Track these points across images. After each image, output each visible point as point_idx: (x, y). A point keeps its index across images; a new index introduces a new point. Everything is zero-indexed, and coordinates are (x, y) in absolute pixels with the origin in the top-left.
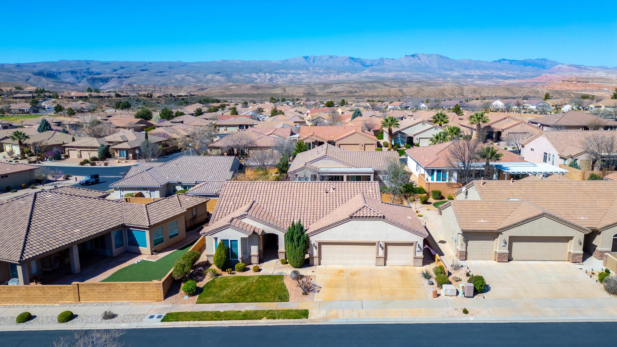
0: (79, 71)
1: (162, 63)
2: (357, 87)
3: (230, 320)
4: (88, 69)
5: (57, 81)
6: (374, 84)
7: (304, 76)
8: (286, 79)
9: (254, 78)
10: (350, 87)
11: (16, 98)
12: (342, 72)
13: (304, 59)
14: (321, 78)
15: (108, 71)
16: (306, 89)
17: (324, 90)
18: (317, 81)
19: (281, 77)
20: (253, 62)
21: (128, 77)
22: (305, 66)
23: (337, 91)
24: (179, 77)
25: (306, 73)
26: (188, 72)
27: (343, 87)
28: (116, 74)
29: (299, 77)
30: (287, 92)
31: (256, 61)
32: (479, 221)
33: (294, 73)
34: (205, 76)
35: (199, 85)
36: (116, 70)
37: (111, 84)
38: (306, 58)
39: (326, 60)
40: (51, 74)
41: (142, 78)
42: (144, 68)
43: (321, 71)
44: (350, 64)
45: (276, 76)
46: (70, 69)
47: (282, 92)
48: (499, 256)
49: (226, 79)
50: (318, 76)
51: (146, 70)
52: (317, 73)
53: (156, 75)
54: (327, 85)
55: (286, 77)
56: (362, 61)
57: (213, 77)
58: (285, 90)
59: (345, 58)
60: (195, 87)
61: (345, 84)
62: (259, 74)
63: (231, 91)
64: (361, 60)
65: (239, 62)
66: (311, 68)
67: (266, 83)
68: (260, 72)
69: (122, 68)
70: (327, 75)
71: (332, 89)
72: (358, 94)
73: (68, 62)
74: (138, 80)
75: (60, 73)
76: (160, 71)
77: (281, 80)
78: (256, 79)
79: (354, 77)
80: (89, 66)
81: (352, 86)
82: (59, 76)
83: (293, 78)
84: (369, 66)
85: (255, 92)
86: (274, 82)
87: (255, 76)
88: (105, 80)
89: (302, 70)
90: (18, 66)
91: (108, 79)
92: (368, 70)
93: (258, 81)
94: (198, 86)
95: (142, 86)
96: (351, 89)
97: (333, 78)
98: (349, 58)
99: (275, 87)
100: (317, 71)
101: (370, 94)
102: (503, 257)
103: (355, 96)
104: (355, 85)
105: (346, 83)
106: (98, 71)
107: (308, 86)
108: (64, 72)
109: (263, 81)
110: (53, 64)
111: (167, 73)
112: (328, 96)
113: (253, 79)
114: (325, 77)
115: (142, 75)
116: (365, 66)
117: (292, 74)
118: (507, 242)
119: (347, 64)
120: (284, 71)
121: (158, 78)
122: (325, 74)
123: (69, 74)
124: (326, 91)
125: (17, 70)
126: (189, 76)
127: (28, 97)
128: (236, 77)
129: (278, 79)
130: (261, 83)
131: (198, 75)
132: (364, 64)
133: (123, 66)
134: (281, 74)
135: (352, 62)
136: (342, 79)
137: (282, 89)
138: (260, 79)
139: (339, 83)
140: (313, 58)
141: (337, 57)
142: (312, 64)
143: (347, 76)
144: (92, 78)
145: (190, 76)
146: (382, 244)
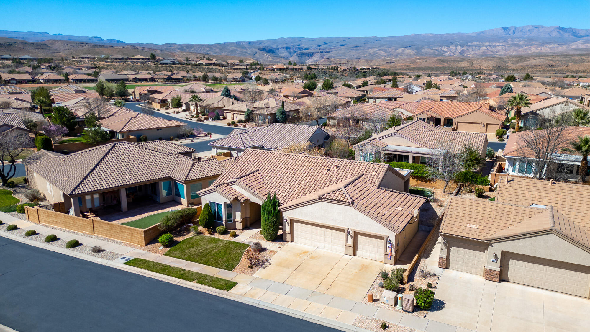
0: (292, 47)
1: (358, 38)
2: (560, 61)
3: (169, 275)
4: (299, 45)
5: (275, 55)
6: (584, 57)
7: (499, 48)
8: (479, 52)
9: (444, 51)
10: (551, 60)
11: (235, 69)
12: (547, 43)
13: (503, 30)
14: (519, 50)
15: (314, 46)
16: (497, 62)
17: (518, 63)
18: (514, 53)
19: (473, 50)
20: (446, 35)
21: (329, 52)
22: (503, 37)
23: (533, 64)
24: (371, 51)
25: (502, 45)
26: (381, 47)
27: (541, 60)
28: (320, 49)
29: (493, 49)
30: (474, 65)
31: (448, 34)
32: (468, 225)
33: (489, 46)
34: (396, 50)
35: (388, 58)
36: (320, 46)
37: (315, 58)
38: (505, 29)
39: (529, 30)
40: (272, 50)
41: (340, 52)
42: (343, 43)
43: (521, 43)
44: (558, 35)
45: (467, 49)
46: (285, 46)
47: (469, 65)
48: (487, 272)
49: (416, 53)
50: (517, 48)
51: (345, 45)
52: (516, 45)
53: (352, 50)
54: (522, 58)
55: (479, 50)
56: (574, 32)
57: (403, 51)
58: (472, 64)
59: (553, 28)
60: (384, 60)
61: (545, 57)
62: (449, 46)
63: (416, 64)
64: (573, 30)
65: (431, 35)
66: (509, 40)
67: (455, 56)
68: (451, 45)
69: (325, 43)
70: (527, 47)
71: (528, 62)
72: (559, 68)
73: (285, 39)
74: (336, 54)
75: (278, 49)
76: (356, 46)
77: (473, 53)
78: (446, 52)
79: (562, 49)
80: (300, 43)
81: (554, 59)
82: (277, 51)
83: (487, 51)
84: (583, 37)
85: (440, 66)
86: (464, 55)
87: (445, 49)
88: (311, 55)
89: (499, 42)
90: (250, 43)
91: (313, 54)
92: (581, 41)
93: (447, 54)
94: (387, 60)
95: (338, 59)
96: (551, 62)
97: (533, 50)
98: (557, 28)
99: (463, 60)
100: (516, 43)
101: (575, 69)
102: (492, 274)
103: (555, 70)
104: (558, 58)
105: (547, 56)
106: (306, 47)
107: (500, 59)
108: (281, 48)
109: (452, 54)
110: (274, 41)
111: (362, 48)
112: (521, 70)
113: (442, 52)
114: (525, 49)
115: (340, 50)
116: (577, 37)
117: (486, 47)
118: (499, 257)
119: (555, 34)
120: (477, 43)
121: (354, 53)
122: (526, 46)
123: (285, 49)
124: (520, 64)
125: (248, 46)
126: (380, 50)
127: (243, 68)
128: (426, 50)
129: (469, 52)
130: (451, 56)
131: (390, 49)
132: (576, 34)
133: (326, 42)
134: (474, 47)
135: (562, 32)
136: (545, 51)
137: (470, 62)
138: (450, 52)
139: (539, 56)
140: (513, 29)
141: (542, 27)
142: (512, 35)
143: (552, 48)
144: (300, 53)
145: (382, 50)
146: (351, 232)
